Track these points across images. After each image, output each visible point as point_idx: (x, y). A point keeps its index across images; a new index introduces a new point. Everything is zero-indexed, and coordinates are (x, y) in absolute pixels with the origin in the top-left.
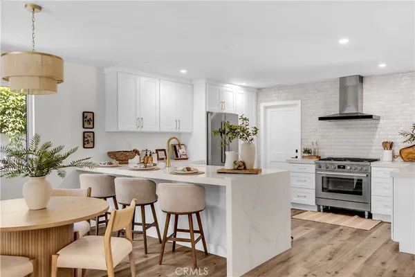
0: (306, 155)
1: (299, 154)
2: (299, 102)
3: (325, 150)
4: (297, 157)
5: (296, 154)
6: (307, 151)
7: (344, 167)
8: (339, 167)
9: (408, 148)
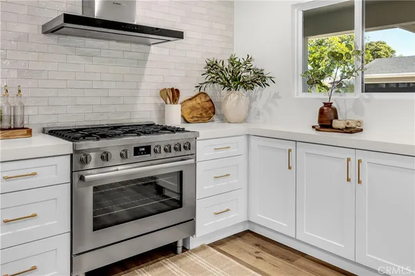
7: (148, 150)
8: (137, 151)
9: (190, 99)
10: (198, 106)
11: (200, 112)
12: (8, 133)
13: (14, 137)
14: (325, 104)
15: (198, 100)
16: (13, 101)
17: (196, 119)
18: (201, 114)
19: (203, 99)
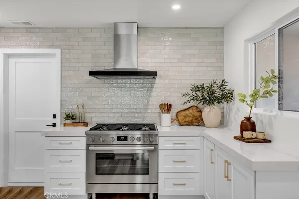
0: (68, 122)
1: (58, 121)
2: (58, 51)
3: (93, 115)
4: (54, 125)
5: (54, 121)
6: (70, 117)
7: (125, 139)
8: (119, 139)
9: (184, 110)
10: (191, 115)
11: (191, 119)
12: (75, 124)
13: (78, 126)
14: (245, 118)
15: (191, 111)
16: (81, 111)
17: (187, 123)
18: (192, 120)
19: (195, 111)
